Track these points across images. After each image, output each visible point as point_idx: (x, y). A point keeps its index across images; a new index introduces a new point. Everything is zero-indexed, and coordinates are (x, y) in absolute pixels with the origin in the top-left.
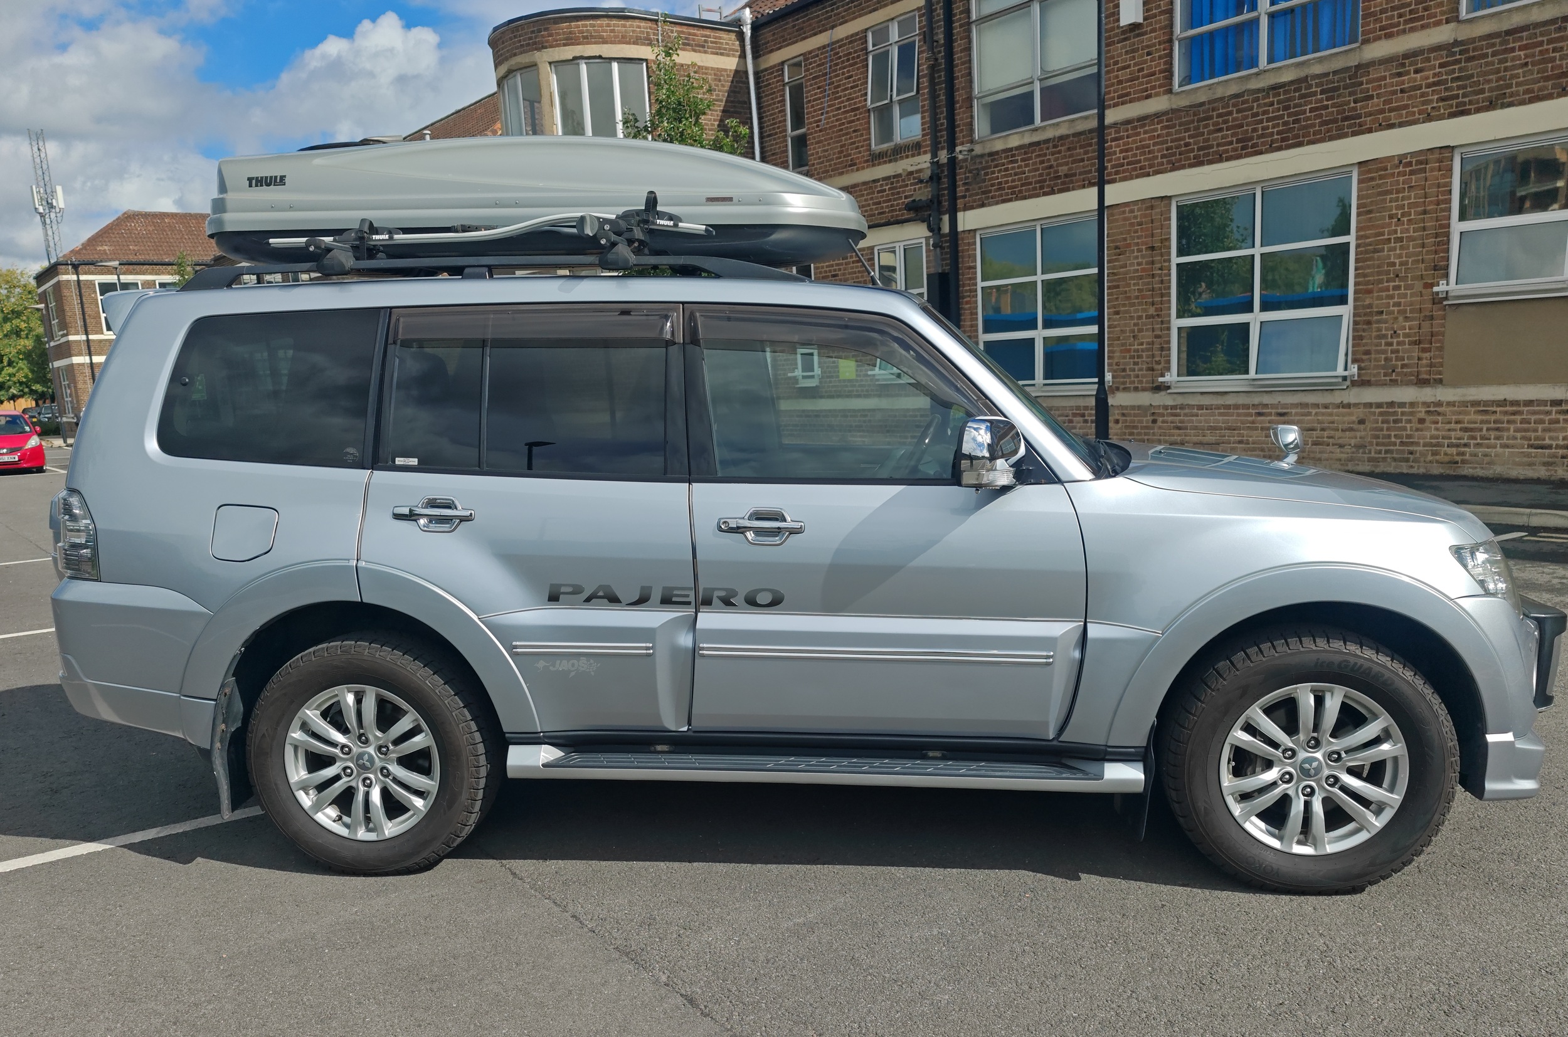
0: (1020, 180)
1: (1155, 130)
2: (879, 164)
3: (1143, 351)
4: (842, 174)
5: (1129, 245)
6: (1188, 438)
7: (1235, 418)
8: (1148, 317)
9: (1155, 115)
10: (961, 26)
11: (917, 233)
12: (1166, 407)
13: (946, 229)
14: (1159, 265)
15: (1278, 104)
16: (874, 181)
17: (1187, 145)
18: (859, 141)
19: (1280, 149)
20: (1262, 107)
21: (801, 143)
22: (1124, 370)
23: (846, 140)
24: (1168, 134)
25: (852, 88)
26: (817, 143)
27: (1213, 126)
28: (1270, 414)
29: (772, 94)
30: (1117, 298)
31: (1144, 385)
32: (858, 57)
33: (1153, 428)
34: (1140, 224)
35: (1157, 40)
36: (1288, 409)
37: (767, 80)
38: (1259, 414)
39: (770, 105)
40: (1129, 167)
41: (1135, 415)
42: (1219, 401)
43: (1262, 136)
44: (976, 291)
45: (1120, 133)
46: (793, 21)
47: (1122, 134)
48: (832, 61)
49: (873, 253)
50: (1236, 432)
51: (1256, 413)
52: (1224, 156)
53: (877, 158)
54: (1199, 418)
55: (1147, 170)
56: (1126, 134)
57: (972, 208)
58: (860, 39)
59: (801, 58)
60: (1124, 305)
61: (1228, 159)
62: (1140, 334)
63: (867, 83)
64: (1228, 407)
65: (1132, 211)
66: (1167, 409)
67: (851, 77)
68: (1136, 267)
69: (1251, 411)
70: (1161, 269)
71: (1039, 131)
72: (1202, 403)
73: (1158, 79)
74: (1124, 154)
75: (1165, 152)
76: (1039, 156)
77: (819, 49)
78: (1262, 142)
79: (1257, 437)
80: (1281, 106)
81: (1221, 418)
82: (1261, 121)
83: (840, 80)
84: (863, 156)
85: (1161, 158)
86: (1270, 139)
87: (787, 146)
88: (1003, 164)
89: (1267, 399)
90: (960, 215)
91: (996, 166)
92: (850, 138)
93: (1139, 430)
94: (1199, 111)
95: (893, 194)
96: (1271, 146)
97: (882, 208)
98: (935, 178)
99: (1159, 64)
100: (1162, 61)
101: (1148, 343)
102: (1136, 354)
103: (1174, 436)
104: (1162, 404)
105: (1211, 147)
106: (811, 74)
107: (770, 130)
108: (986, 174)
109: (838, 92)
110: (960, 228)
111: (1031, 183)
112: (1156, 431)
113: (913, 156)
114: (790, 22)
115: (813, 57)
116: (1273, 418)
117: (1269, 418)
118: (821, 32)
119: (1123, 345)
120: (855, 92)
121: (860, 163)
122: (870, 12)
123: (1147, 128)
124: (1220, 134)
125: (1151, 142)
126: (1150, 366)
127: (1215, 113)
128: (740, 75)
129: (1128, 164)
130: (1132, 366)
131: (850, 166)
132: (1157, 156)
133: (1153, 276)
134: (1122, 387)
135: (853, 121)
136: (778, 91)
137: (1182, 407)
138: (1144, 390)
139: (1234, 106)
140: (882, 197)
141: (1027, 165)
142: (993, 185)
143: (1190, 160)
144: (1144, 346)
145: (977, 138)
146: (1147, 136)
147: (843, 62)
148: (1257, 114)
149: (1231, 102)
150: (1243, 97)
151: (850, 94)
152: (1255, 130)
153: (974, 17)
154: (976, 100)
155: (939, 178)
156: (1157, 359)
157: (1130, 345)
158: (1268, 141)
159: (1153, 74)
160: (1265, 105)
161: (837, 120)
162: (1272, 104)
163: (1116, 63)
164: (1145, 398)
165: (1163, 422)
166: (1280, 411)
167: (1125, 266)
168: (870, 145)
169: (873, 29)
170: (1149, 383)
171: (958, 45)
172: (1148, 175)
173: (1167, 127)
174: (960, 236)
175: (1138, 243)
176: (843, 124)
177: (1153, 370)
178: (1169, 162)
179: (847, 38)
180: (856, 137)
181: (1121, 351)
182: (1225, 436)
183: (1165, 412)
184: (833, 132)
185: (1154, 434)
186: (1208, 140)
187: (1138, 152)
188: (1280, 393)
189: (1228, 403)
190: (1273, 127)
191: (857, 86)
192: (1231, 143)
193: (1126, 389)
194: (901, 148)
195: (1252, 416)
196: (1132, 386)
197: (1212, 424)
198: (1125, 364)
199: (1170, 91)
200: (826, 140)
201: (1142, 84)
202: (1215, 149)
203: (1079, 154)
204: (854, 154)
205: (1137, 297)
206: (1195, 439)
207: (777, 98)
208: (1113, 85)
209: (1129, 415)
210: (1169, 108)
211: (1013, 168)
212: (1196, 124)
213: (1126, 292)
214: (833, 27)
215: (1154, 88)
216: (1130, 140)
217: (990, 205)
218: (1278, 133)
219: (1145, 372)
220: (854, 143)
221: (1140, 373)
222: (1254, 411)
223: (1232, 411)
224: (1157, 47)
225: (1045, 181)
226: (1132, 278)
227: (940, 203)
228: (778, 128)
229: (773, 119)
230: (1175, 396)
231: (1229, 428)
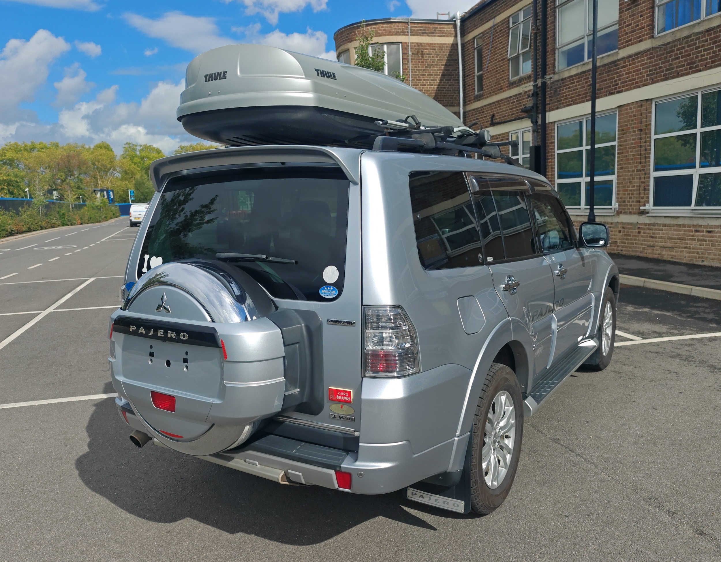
0: (576, 93)
1: (644, 60)
2: (513, 88)
3: (634, 190)
4: (496, 94)
5: (628, 129)
6: (657, 243)
7: (683, 232)
8: (637, 171)
9: (644, 51)
10: (551, 10)
11: (527, 124)
12: (645, 224)
13: (540, 122)
14: (644, 140)
15: (710, 40)
16: (511, 97)
17: (660, 68)
18: (504, 76)
19: (711, 68)
20: (701, 43)
21: (480, 78)
22: (624, 202)
23: (499, 76)
24: (651, 62)
25: (502, 48)
26: (487, 78)
27: (674, 56)
28: (703, 231)
29: (469, 54)
30: (622, 160)
31: (634, 211)
32: (505, 31)
33: (638, 236)
34: (635, 116)
35: (646, 8)
36: (713, 228)
37: (467, 47)
38: (697, 231)
39: (468, 60)
40: (630, 83)
41: (629, 228)
42: (674, 222)
43: (701, 60)
44: (554, 155)
45: (625, 63)
46: (479, 16)
47: (626, 64)
48: (493, 35)
49: (508, 136)
50: (684, 241)
51: (695, 230)
52: (680, 73)
53: (512, 85)
54: (663, 231)
55: (639, 84)
56: (628, 63)
57: (553, 110)
58: (506, 22)
59: (481, 35)
60: (625, 164)
61: (682, 75)
62: (633, 181)
63: (508, 45)
64: (679, 226)
65: (631, 109)
66: (646, 226)
67: (501, 42)
68: (632, 142)
69: (692, 229)
70: (645, 142)
71: (586, 66)
72: (664, 223)
73: (646, 30)
74: (627, 75)
75: (649, 73)
76: (585, 79)
77: (489, 29)
78: (701, 64)
79: (695, 245)
80: (712, 41)
81: (675, 232)
82: (701, 51)
83: (497, 45)
84: (506, 84)
85: (647, 76)
86: (705, 62)
87: (474, 81)
88: (568, 85)
89: (701, 222)
90: (547, 114)
91: (565, 86)
92: (501, 75)
93: (631, 237)
94: (667, 47)
95: (518, 104)
96: (706, 66)
97: (513, 111)
98: (535, 94)
99: (647, 21)
100: (648, 20)
101: (637, 186)
102: (630, 192)
103: (649, 242)
104: (643, 222)
105: (673, 68)
106: (485, 42)
107: (468, 73)
108: (560, 91)
109: (496, 51)
110: (547, 122)
111: (580, 95)
112: (640, 238)
113: (527, 83)
114: (478, 16)
115: (486, 34)
116: (704, 234)
117: (702, 234)
118: (490, 20)
119: (624, 187)
120: (503, 50)
121: (504, 88)
122: (511, 7)
123: (639, 59)
124: (678, 61)
125: (642, 67)
126: (638, 199)
127: (675, 48)
128: (454, 46)
129: (630, 81)
130: (628, 200)
131: (500, 89)
132: (644, 76)
133: (641, 146)
134: (623, 211)
135: (502, 66)
136: (472, 52)
137: (654, 225)
138: (635, 213)
139: (686, 43)
140: (513, 105)
141: (579, 85)
142: (563, 97)
143: (662, 76)
144: (635, 188)
145: (557, 71)
146: (639, 64)
147: (499, 35)
148: (698, 47)
149: (684, 41)
150: (691, 37)
151: (501, 52)
152: (697, 57)
153: (557, 4)
154: (557, 50)
155: (538, 94)
156: (642, 196)
157: (628, 187)
158: (704, 63)
159: (643, 28)
160: (703, 41)
161: (495, 66)
162: (707, 41)
163: (625, 23)
164: (634, 219)
165: (644, 233)
166: (709, 229)
167: (626, 141)
168: (509, 78)
169: (512, 16)
170: (637, 210)
171: (549, 20)
172: (639, 87)
173: (650, 58)
174: (547, 126)
175: (633, 127)
176: (498, 68)
177: (639, 202)
178: (651, 79)
179: (501, 22)
180: (503, 74)
181: (623, 191)
182: (677, 243)
183: (645, 227)
184: (494, 72)
185: (639, 240)
186: (671, 65)
187: (635, 73)
188: (708, 219)
189: (679, 223)
190: (707, 55)
191: (504, 47)
192: (684, 65)
193: (625, 213)
194: (522, 79)
195: (692, 232)
196: (628, 211)
197: (670, 236)
198: (625, 198)
199: (652, 37)
200: (490, 76)
201: (637, 34)
202: (675, 70)
203: (604, 77)
204: (502, 83)
205: (632, 159)
206: (661, 244)
207: (471, 56)
208: (623, 35)
209: (627, 228)
210: (651, 47)
211: (573, 87)
212: (665, 55)
213: (626, 156)
214: (495, 17)
215: (643, 35)
216: (631, 67)
217: (561, 108)
218: (710, 58)
219: (635, 203)
220: (502, 77)
221: (633, 204)
222: (694, 229)
223: (681, 228)
224: (646, 12)
225: (587, 93)
226: (630, 148)
227: (537, 108)
228: (471, 71)
229: (469, 67)
230: (651, 218)
231: (679, 239)
